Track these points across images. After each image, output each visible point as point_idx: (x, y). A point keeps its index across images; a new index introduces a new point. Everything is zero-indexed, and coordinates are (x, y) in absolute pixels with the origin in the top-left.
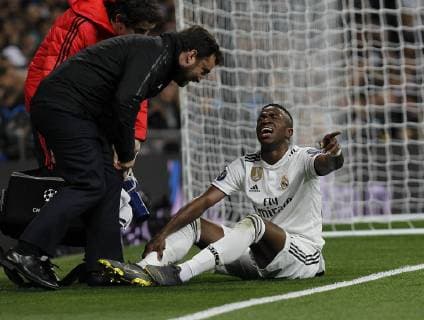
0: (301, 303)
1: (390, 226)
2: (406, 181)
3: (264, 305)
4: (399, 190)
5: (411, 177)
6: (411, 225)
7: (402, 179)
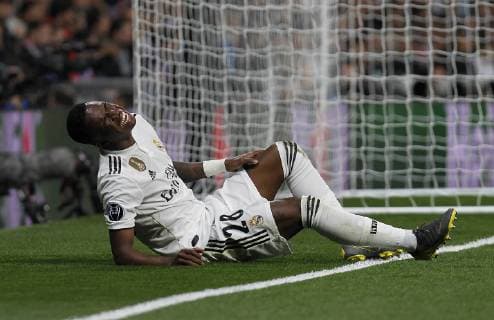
0: (268, 296)
1: (387, 202)
2: (409, 148)
3: (222, 297)
4: (400, 158)
5: (415, 143)
6: (413, 202)
7: (404, 144)
